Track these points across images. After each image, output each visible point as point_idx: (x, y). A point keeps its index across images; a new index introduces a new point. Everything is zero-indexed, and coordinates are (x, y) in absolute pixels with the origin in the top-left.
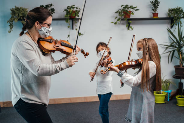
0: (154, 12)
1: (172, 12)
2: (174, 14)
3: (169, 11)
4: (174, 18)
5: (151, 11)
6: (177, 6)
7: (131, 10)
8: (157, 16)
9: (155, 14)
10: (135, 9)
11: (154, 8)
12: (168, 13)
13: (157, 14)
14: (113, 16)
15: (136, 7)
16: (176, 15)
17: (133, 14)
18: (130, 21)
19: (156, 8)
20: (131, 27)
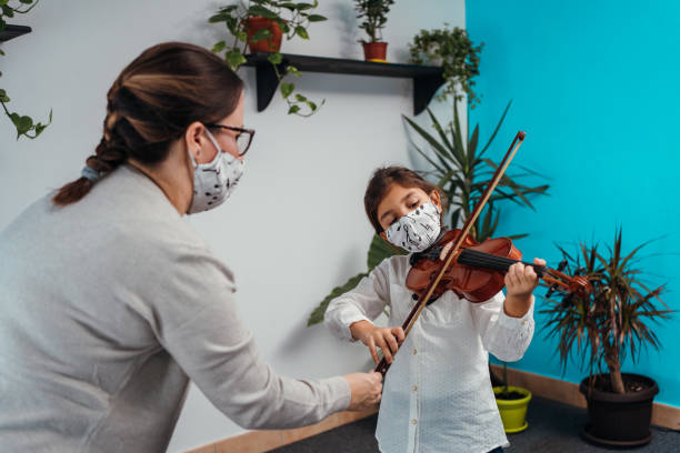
0: (367, 39)
1: (436, 47)
2: (445, 53)
3: (417, 40)
4: (447, 70)
5: (345, 34)
6: (447, 24)
7: (285, 14)
8: (384, 58)
9: (374, 48)
10: (309, 12)
11: (365, 19)
12: (414, 52)
13: (385, 45)
15: (312, 3)
16: (450, 60)
17: (301, 36)
18: (295, 69)
19: (378, 23)
20: (302, 99)
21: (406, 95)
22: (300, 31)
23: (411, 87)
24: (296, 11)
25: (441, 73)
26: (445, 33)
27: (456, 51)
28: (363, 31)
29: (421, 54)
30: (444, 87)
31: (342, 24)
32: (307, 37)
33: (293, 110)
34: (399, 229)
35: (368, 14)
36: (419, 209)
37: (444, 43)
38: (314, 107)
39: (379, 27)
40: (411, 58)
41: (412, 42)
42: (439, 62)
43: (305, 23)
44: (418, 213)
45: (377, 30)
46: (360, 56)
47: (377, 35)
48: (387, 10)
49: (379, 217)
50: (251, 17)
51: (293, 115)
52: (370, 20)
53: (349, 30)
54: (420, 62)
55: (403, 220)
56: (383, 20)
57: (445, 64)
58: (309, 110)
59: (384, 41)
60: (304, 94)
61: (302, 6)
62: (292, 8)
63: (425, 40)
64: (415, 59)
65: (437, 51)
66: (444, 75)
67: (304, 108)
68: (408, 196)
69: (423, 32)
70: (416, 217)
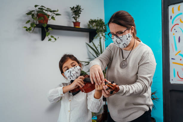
0: (75, 21)
1: (94, 24)
2: (97, 26)
3: (90, 22)
4: (97, 30)
6: (98, 18)
7: (49, 13)
8: (79, 26)
9: (77, 24)
10: (56, 13)
11: (74, 16)
12: (89, 25)
13: (79, 23)
14: (21, 20)
15: (57, 10)
16: (98, 27)
17: (53, 19)
18: (51, 29)
19: (77, 17)
20: (52, 37)
21: (87, 37)
22: (53, 18)
23: (89, 35)
24: (52, 13)
25: (96, 31)
26: (97, 20)
27: (100, 25)
28: (73, 19)
29: (91, 26)
30: (97, 35)
31: (68, 17)
32: (55, 20)
33: (50, 40)
34: (68, 72)
35: (75, 14)
36: (75, 67)
37: (97, 23)
38: (56, 39)
39: (78, 18)
40: (88, 27)
41: (88, 22)
42: (95, 28)
43: (55, 16)
44: (75, 68)
45: (77, 19)
46: (72, 25)
47: (77, 20)
48: (80, 13)
49: (63, 68)
50: (39, 14)
51: (49, 41)
52: (75, 16)
53: (70, 19)
54: (90, 28)
55: (70, 69)
56: (79, 16)
57: (97, 29)
58: (54, 40)
59: (79, 22)
60: (53, 36)
61: (54, 11)
62: (51, 12)
63: (92, 22)
64: (89, 27)
65: (95, 25)
66: (97, 32)
67: (53, 39)
68: (73, 63)
69: (91, 20)
70: (74, 69)
